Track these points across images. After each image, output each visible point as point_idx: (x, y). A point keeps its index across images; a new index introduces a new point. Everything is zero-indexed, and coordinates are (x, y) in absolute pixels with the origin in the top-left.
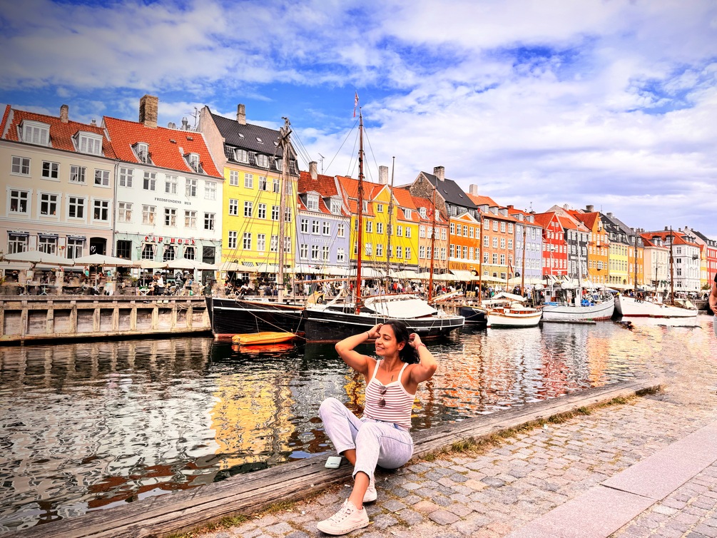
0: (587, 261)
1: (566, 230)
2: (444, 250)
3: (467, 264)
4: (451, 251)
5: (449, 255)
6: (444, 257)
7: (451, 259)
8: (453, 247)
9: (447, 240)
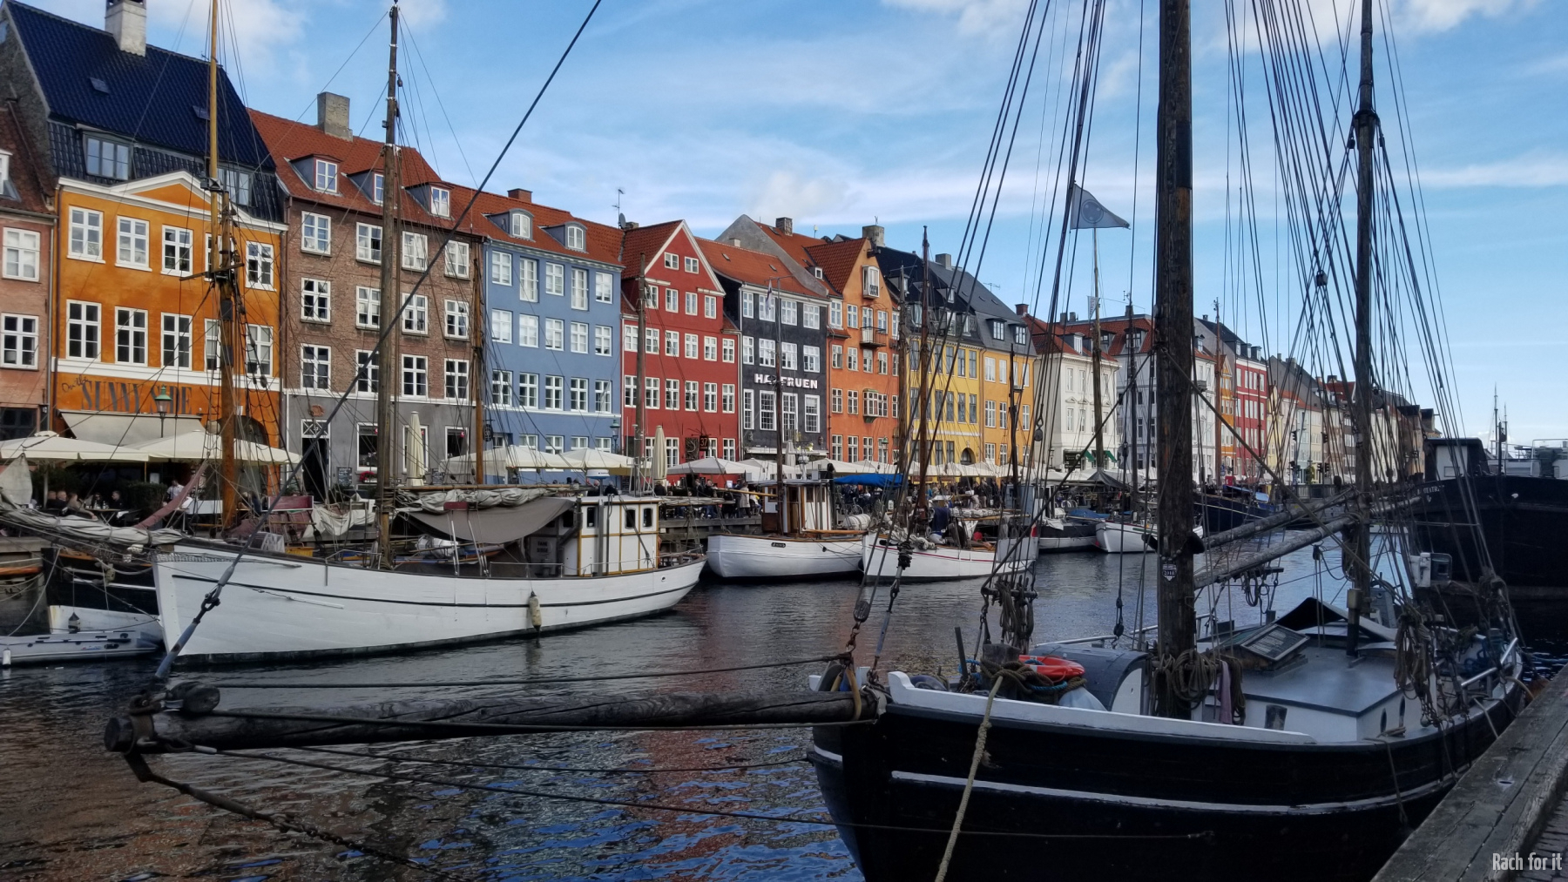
0: (822, 391)
1: (732, 288)
2: (28, 325)
3: (187, 390)
4: (75, 330)
5: (61, 344)
6: (27, 358)
7: (71, 365)
8: (91, 314)
9: (45, 283)
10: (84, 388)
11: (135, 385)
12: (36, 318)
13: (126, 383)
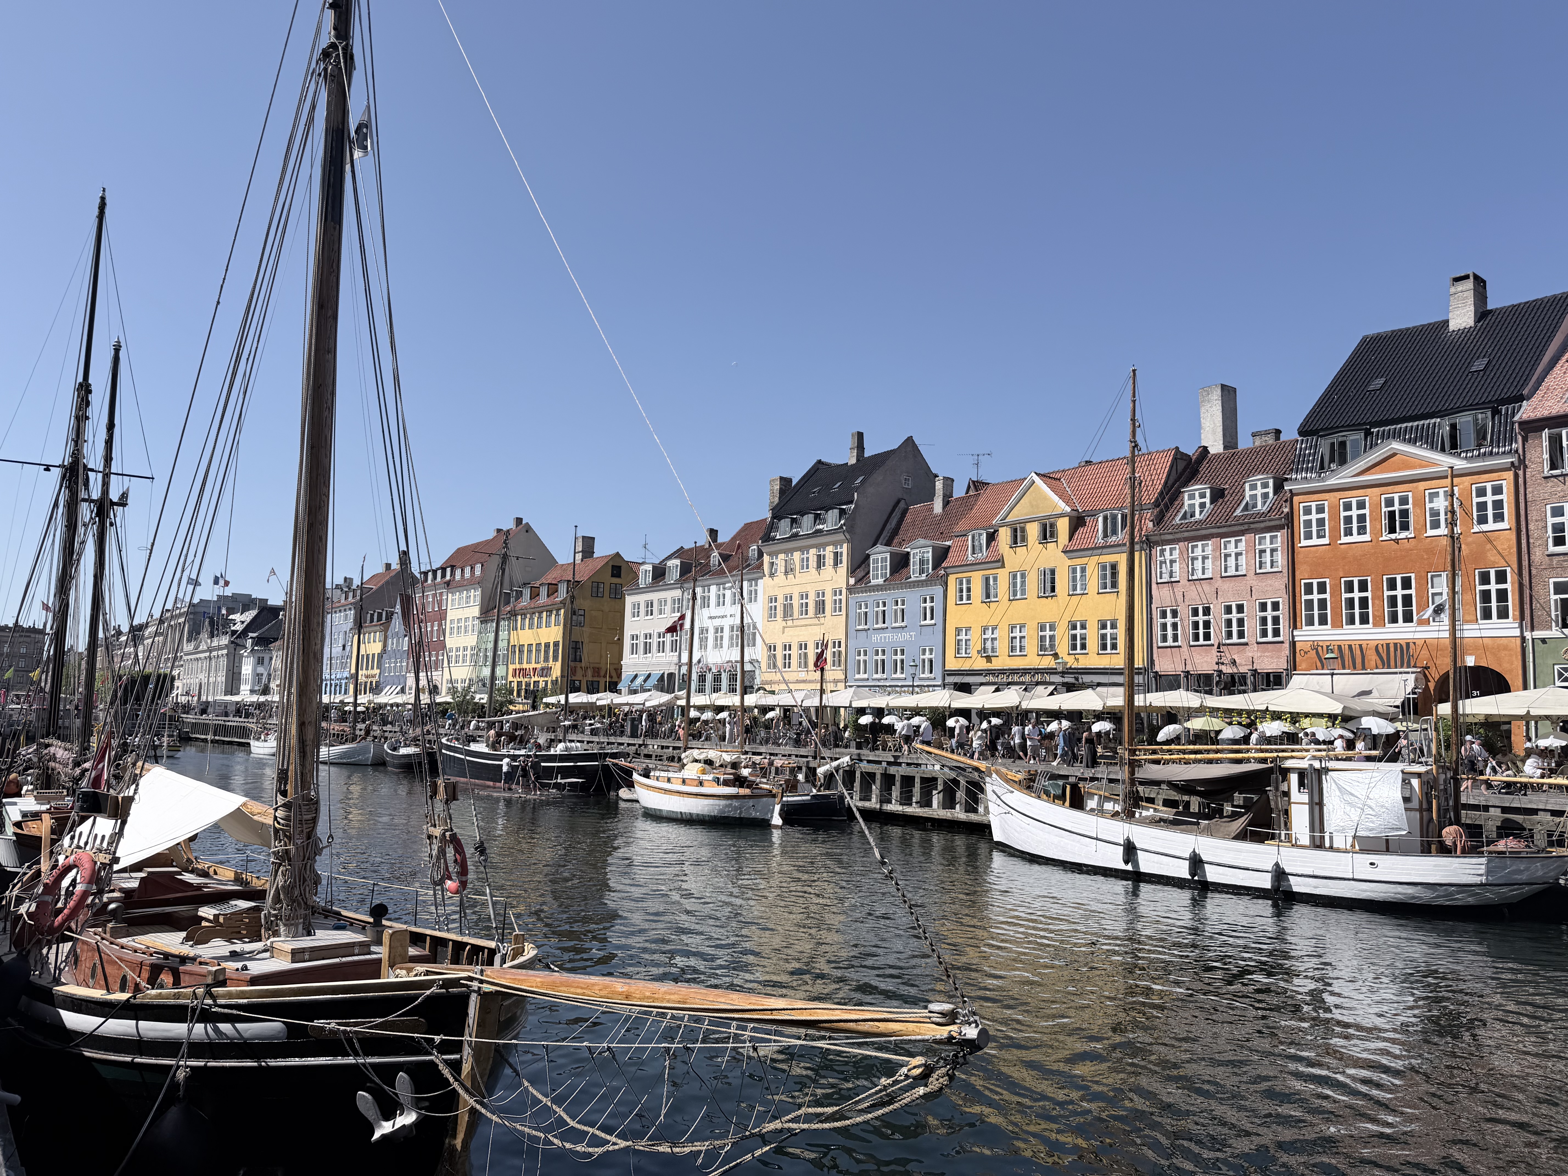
2: (1276, 607)
3: (1412, 645)
4: (1309, 603)
5: (1298, 619)
6: (1276, 633)
7: (1307, 635)
8: (1322, 588)
9: (1285, 571)
10: (1317, 653)
11: (1360, 646)
12: (1280, 600)
13: (1352, 643)
